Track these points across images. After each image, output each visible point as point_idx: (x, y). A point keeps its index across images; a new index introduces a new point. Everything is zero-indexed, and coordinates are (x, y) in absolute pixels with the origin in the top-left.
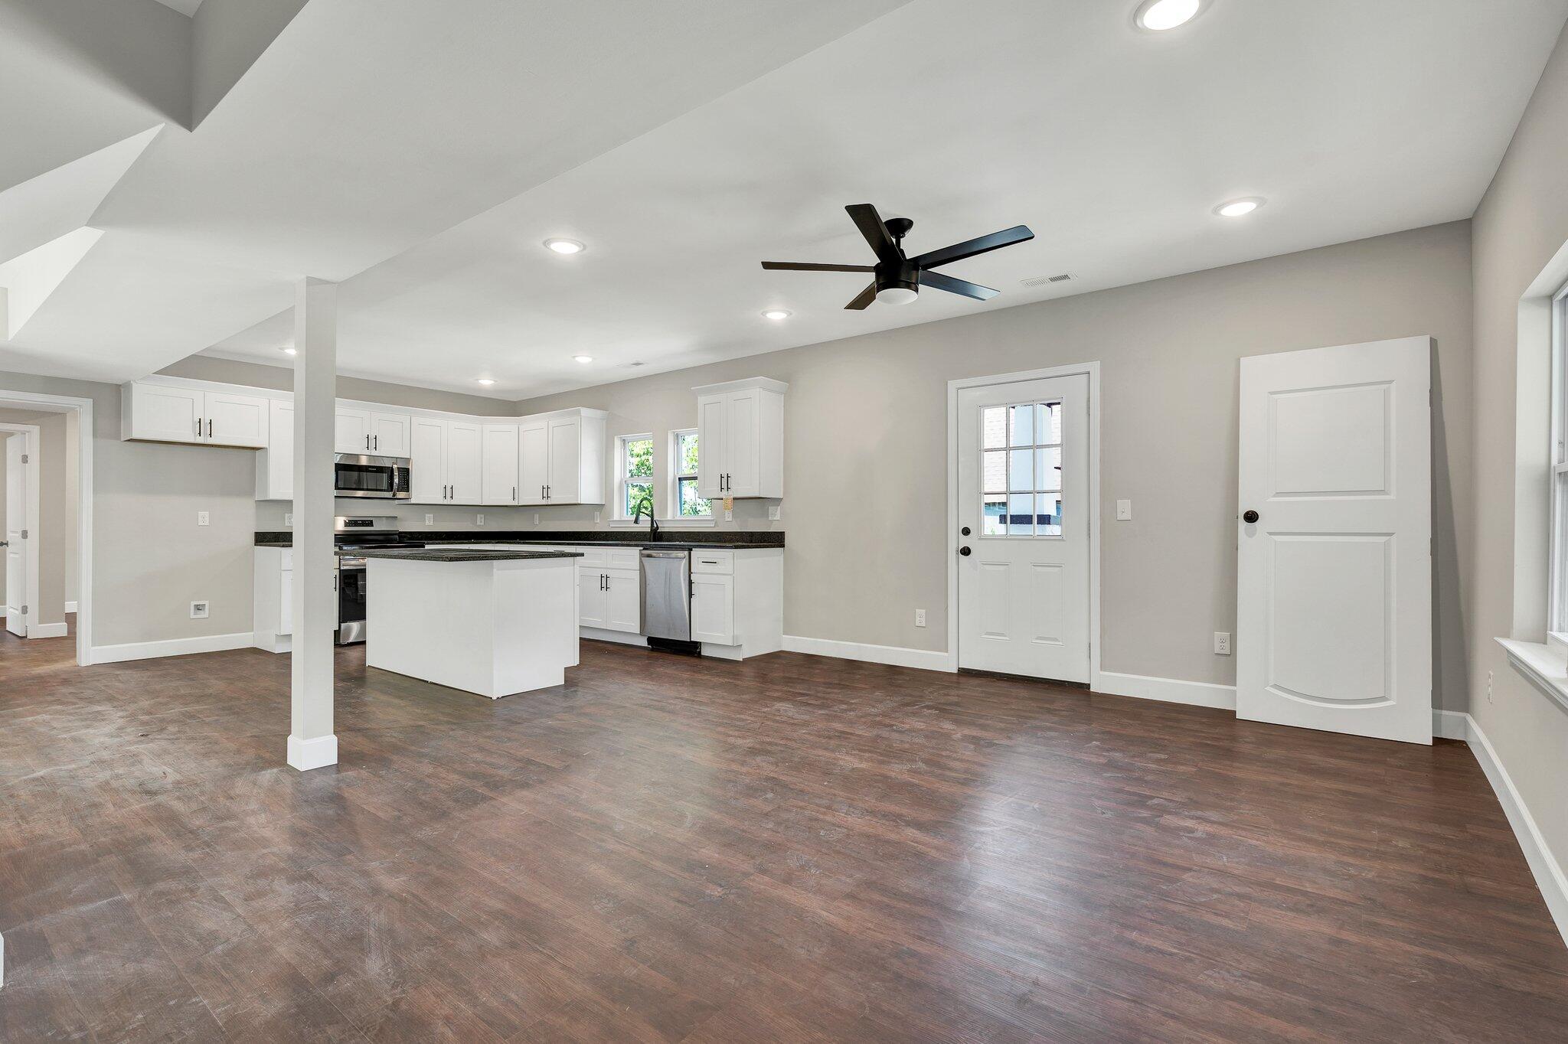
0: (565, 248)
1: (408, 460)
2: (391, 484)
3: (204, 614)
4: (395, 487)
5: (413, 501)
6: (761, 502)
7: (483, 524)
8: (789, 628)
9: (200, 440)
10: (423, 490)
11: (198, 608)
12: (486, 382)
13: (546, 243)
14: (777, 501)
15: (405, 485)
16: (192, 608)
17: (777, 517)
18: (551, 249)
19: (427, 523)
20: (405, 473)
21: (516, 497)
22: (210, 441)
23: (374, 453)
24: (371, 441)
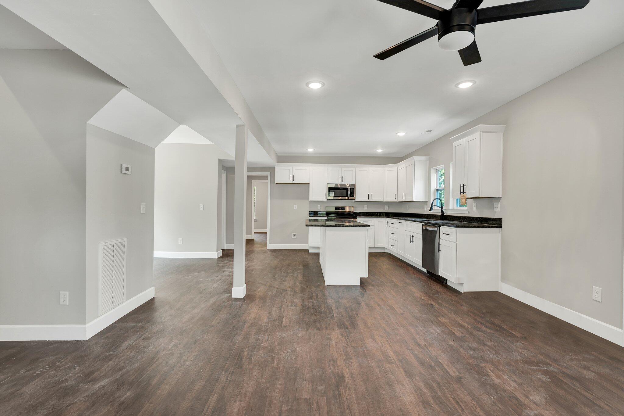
0: (315, 86)
1: (354, 185)
2: (347, 194)
3: (296, 237)
4: (349, 195)
5: (356, 200)
6: (491, 200)
7: (388, 209)
8: (504, 278)
9: (291, 182)
10: (360, 196)
11: (294, 235)
12: (379, 151)
13: (307, 85)
14: (498, 199)
15: (352, 195)
16: (292, 235)
17: (498, 209)
18: (309, 87)
19: (365, 209)
20: (353, 190)
21: (396, 198)
22: (294, 182)
23: (343, 183)
24: (342, 178)
